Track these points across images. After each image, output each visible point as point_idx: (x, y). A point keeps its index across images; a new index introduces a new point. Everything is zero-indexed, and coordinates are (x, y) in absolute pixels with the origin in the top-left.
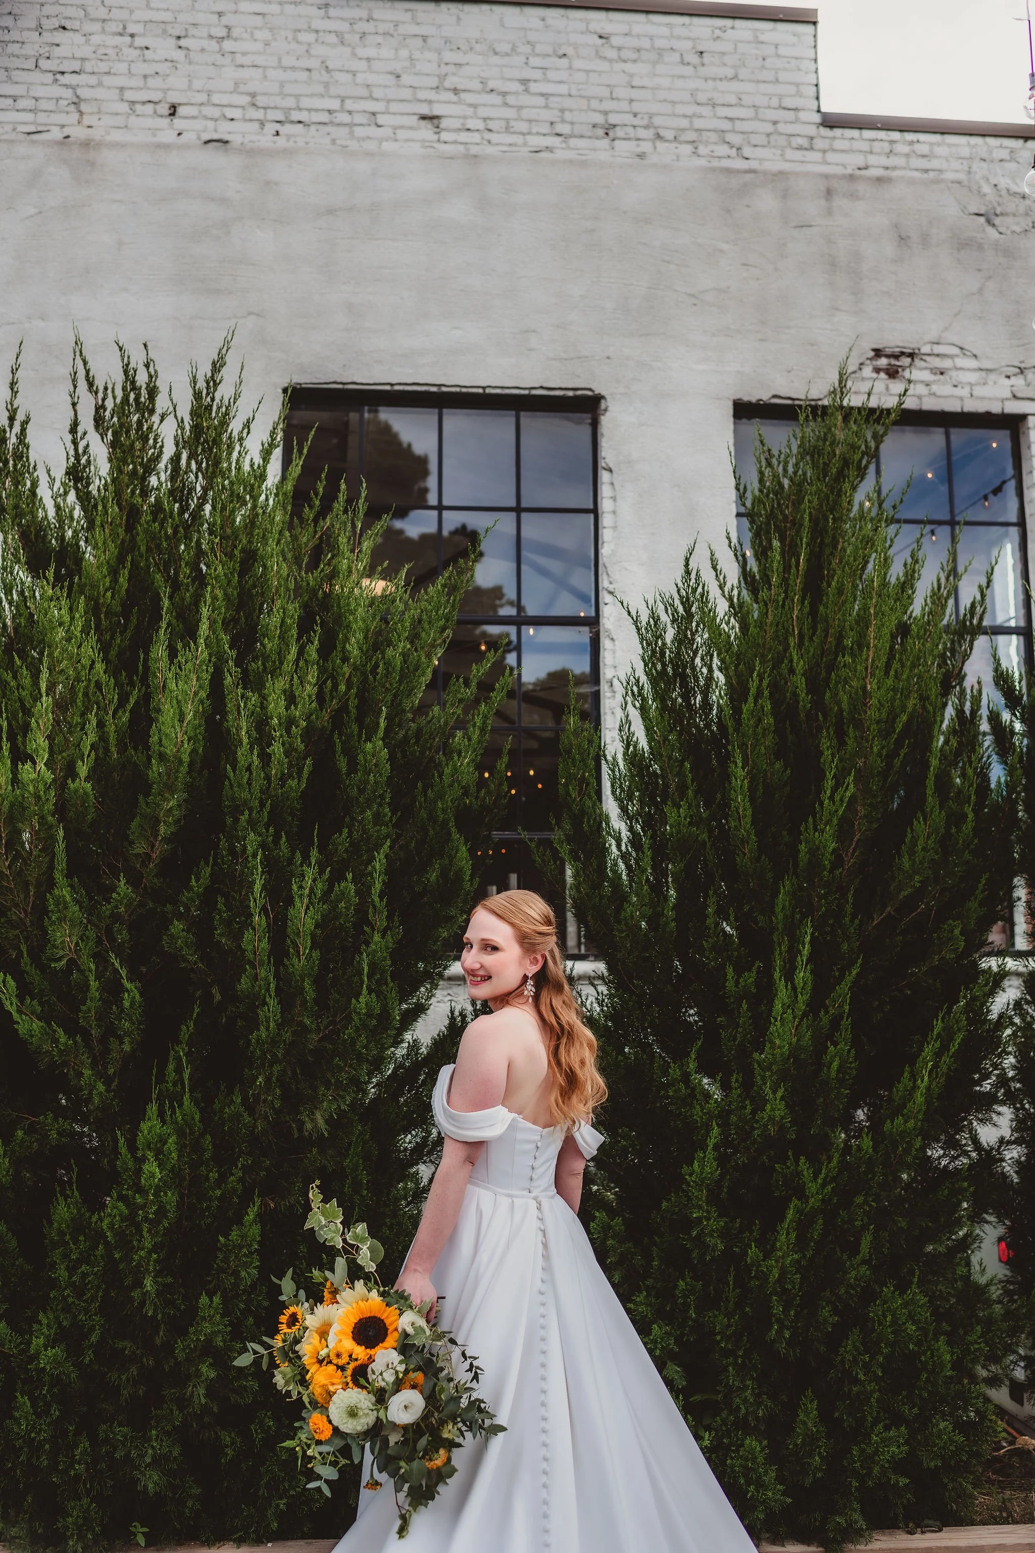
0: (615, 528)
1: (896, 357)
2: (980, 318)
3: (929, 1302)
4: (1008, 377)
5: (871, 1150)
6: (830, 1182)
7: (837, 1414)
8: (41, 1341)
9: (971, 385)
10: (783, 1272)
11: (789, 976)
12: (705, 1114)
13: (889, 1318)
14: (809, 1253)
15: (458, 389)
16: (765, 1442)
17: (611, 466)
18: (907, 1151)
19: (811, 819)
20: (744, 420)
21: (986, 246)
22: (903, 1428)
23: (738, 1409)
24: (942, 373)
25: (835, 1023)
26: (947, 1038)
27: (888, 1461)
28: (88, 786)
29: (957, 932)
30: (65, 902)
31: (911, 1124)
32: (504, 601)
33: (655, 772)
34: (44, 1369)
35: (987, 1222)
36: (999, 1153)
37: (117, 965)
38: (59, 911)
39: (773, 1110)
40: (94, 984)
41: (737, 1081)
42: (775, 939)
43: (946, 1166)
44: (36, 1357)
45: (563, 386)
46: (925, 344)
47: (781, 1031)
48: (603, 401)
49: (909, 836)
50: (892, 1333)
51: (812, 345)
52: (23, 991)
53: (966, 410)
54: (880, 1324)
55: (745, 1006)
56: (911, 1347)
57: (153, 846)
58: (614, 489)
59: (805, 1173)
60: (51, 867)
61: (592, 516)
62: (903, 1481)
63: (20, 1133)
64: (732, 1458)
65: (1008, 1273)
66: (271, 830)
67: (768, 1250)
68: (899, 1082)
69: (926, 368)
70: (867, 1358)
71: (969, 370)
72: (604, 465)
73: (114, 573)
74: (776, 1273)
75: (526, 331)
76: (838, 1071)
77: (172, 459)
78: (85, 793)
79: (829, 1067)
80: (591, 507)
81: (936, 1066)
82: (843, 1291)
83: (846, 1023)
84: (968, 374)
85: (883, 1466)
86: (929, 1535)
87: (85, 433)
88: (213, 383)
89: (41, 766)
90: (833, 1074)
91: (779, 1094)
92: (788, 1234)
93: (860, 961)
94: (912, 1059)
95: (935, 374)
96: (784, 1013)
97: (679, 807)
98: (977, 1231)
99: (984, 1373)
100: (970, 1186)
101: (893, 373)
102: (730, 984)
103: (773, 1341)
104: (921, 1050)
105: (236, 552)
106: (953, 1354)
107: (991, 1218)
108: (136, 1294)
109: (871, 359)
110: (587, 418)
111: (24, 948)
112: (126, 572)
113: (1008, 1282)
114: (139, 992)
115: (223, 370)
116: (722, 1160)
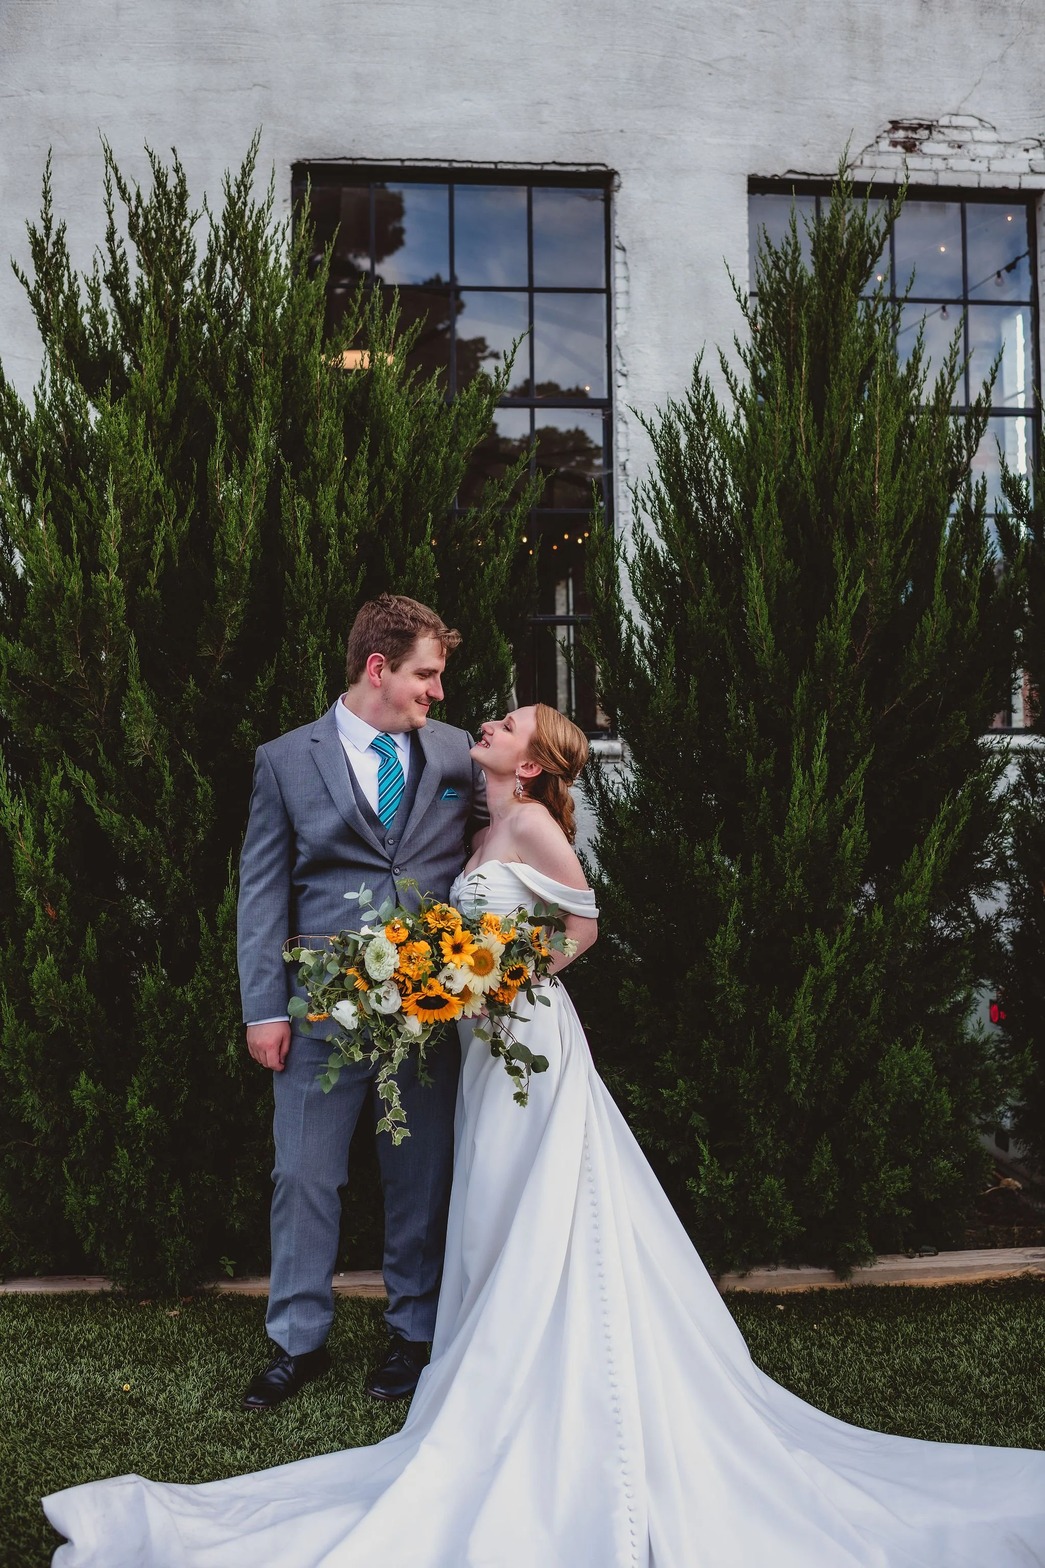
0: (628, 309)
1: (914, 129)
2: (1001, 88)
3: (932, 1056)
4: (1027, 150)
5: (881, 923)
6: (844, 951)
7: (848, 1156)
8: (136, 1101)
9: (989, 159)
10: (800, 1033)
11: (807, 764)
12: (728, 892)
13: (896, 1072)
14: (824, 1015)
15: (469, 165)
16: (783, 1180)
17: (625, 245)
18: (915, 923)
19: (826, 619)
20: (758, 195)
21: (1010, 9)
22: (908, 1167)
23: (759, 1152)
24: (959, 147)
25: (850, 808)
26: (952, 819)
27: (894, 1195)
28: (157, 592)
29: (962, 721)
30: (140, 704)
31: (919, 898)
32: (486, 353)
33: (674, 570)
34: (140, 1125)
35: (984, 986)
36: (997, 925)
37: (190, 761)
38: (135, 712)
39: (792, 887)
40: (168, 779)
41: (757, 860)
42: (793, 730)
43: (948, 936)
44: (132, 1114)
45: (577, 161)
46: (943, 116)
47: (798, 814)
48: (616, 177)
49: (918, 631)
50: (898, 1084)
51: (829, 117)
52: (102, 787)
53: (982, 185)
54: (888, 1076)
55: (765, 793)
56: (916, 1096)
57: (218, 649)
58: (627, 269)
59: (821, 943)
60: (124, 669)
61: (604, 296)
62: (906, 1212)
63: (103, 915)
64: (752, 1195)
65: (1000, 1033)
66: (328, 632)
67: (787, 1012)
68: (908, 861)
69: (944, 141)
70: (876, 1106)
71: (987, 143)
72: (617, 244)
73: (162, 384)
74: (794, 1032)
75: (539, 103)
76: (853, 852)
77: (204, 263)
78: (155, 600)
79: (844, 848)
80: (603, 286)
81: (941, 846)
82: (853, 1048)
83: (860, 807)
84: (988, 147)
85: (888, 1200)
86: (925, 1259)
87: (121, 241)
88: (244, 186)
89: (113, 576)
90: (848, 854)
91: (798, 873)
92: (805, 998)
93: (872, 750)
94: (921, 840)
95: (953, 147)
96: (801, 799)
97: (699, 604)
98: (975, 995)
99: (977, 1121)
100: (970, 954)
101: (910, 147)
102: (750, 771)
103: (791, 1093)
104: (928, 831)
105: (280, 361)
106: (953, 1102)
107: (987, 982)
108: (221, 1058)
109: (888, 132)
110: (600, 192)
111: (100, 747)
112: (175, 383)
113: (1001, 1042)
114: (211, 786)
115: (253, 174)
116: (743, 934)
